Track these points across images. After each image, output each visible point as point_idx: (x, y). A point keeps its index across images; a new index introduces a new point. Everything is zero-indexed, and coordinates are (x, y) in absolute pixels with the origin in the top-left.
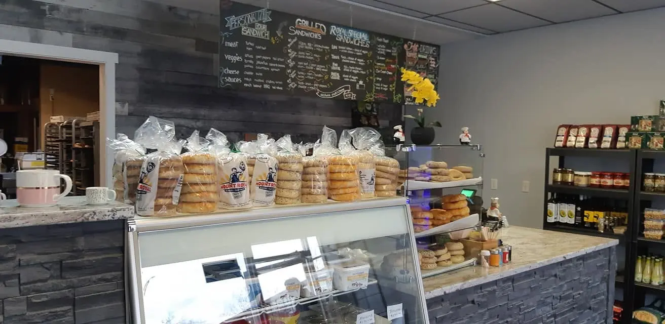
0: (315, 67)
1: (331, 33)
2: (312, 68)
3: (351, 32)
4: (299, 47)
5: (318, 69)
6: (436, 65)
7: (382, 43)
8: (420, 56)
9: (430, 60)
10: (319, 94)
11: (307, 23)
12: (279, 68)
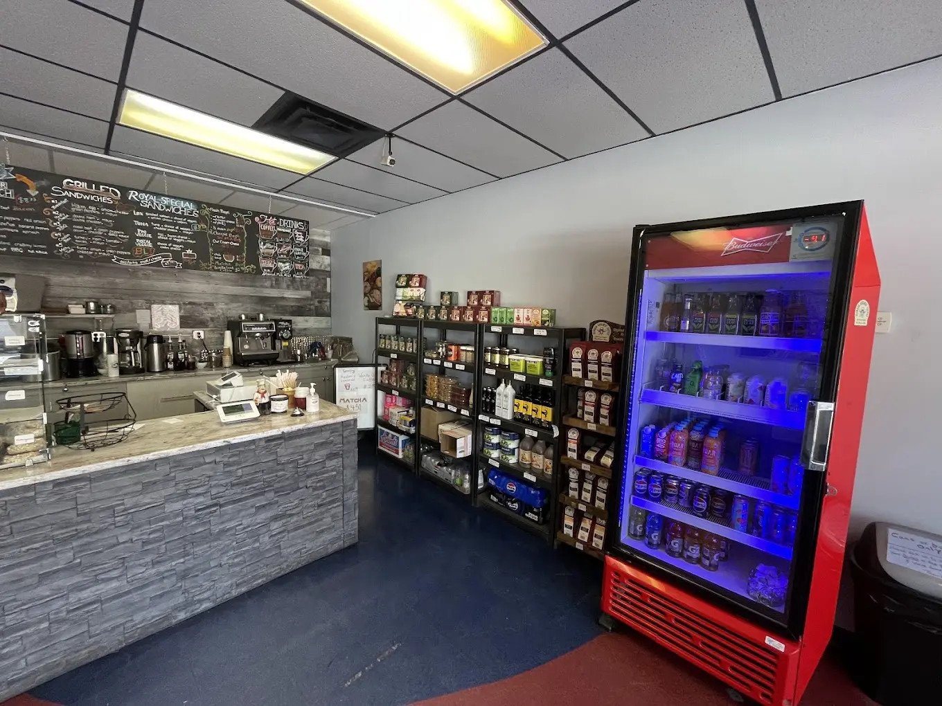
0: (107, 233)
1: (130, 198)
2: (101, 233)
3: (166, 201)
4: (73, 209)
5: (110, 234)
6: (304, 239)
7: (220, 214)
8: (279, 229)
9: (295, 235)
10: (117, 260)
11: (84, 185)
12: (38, 230)
